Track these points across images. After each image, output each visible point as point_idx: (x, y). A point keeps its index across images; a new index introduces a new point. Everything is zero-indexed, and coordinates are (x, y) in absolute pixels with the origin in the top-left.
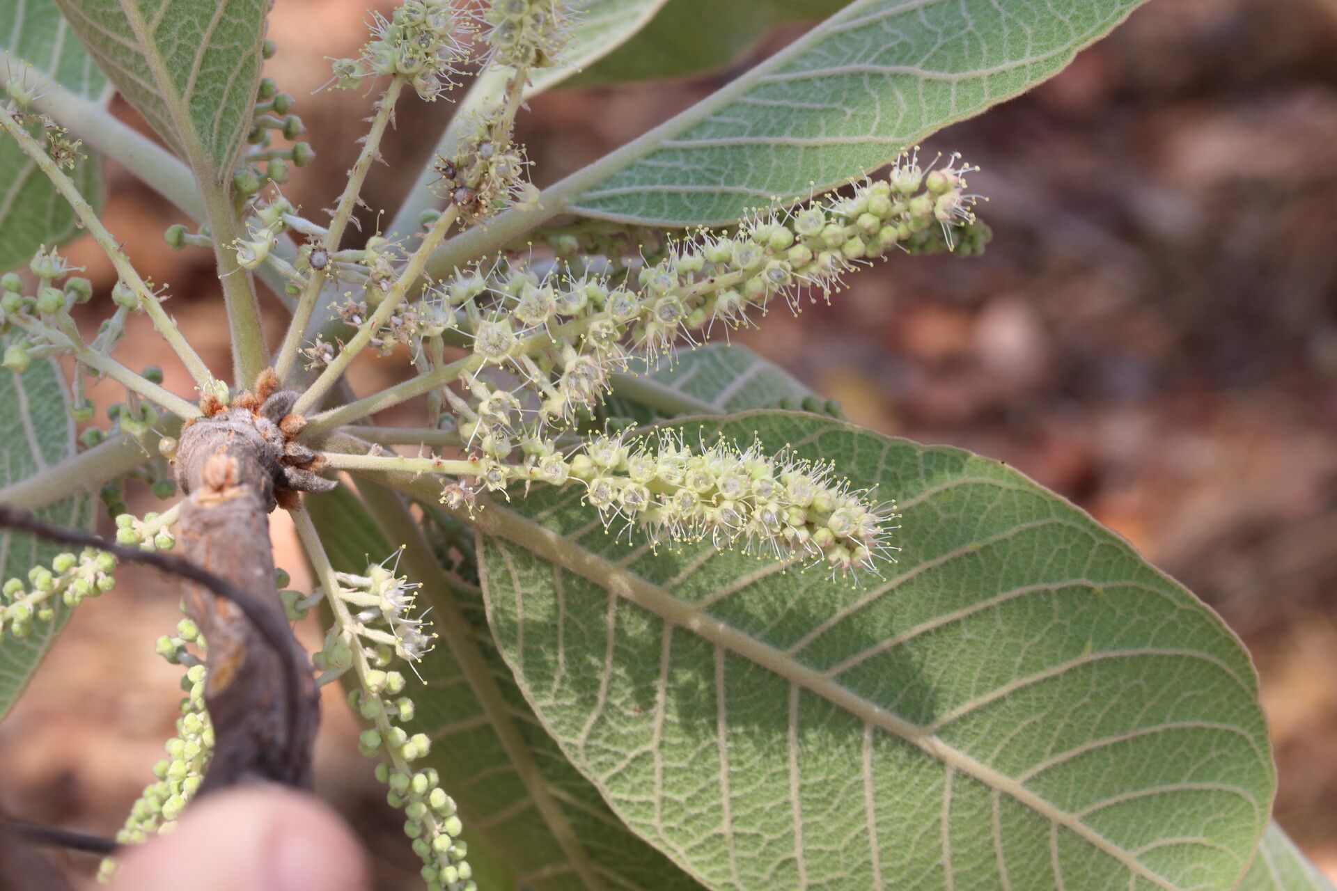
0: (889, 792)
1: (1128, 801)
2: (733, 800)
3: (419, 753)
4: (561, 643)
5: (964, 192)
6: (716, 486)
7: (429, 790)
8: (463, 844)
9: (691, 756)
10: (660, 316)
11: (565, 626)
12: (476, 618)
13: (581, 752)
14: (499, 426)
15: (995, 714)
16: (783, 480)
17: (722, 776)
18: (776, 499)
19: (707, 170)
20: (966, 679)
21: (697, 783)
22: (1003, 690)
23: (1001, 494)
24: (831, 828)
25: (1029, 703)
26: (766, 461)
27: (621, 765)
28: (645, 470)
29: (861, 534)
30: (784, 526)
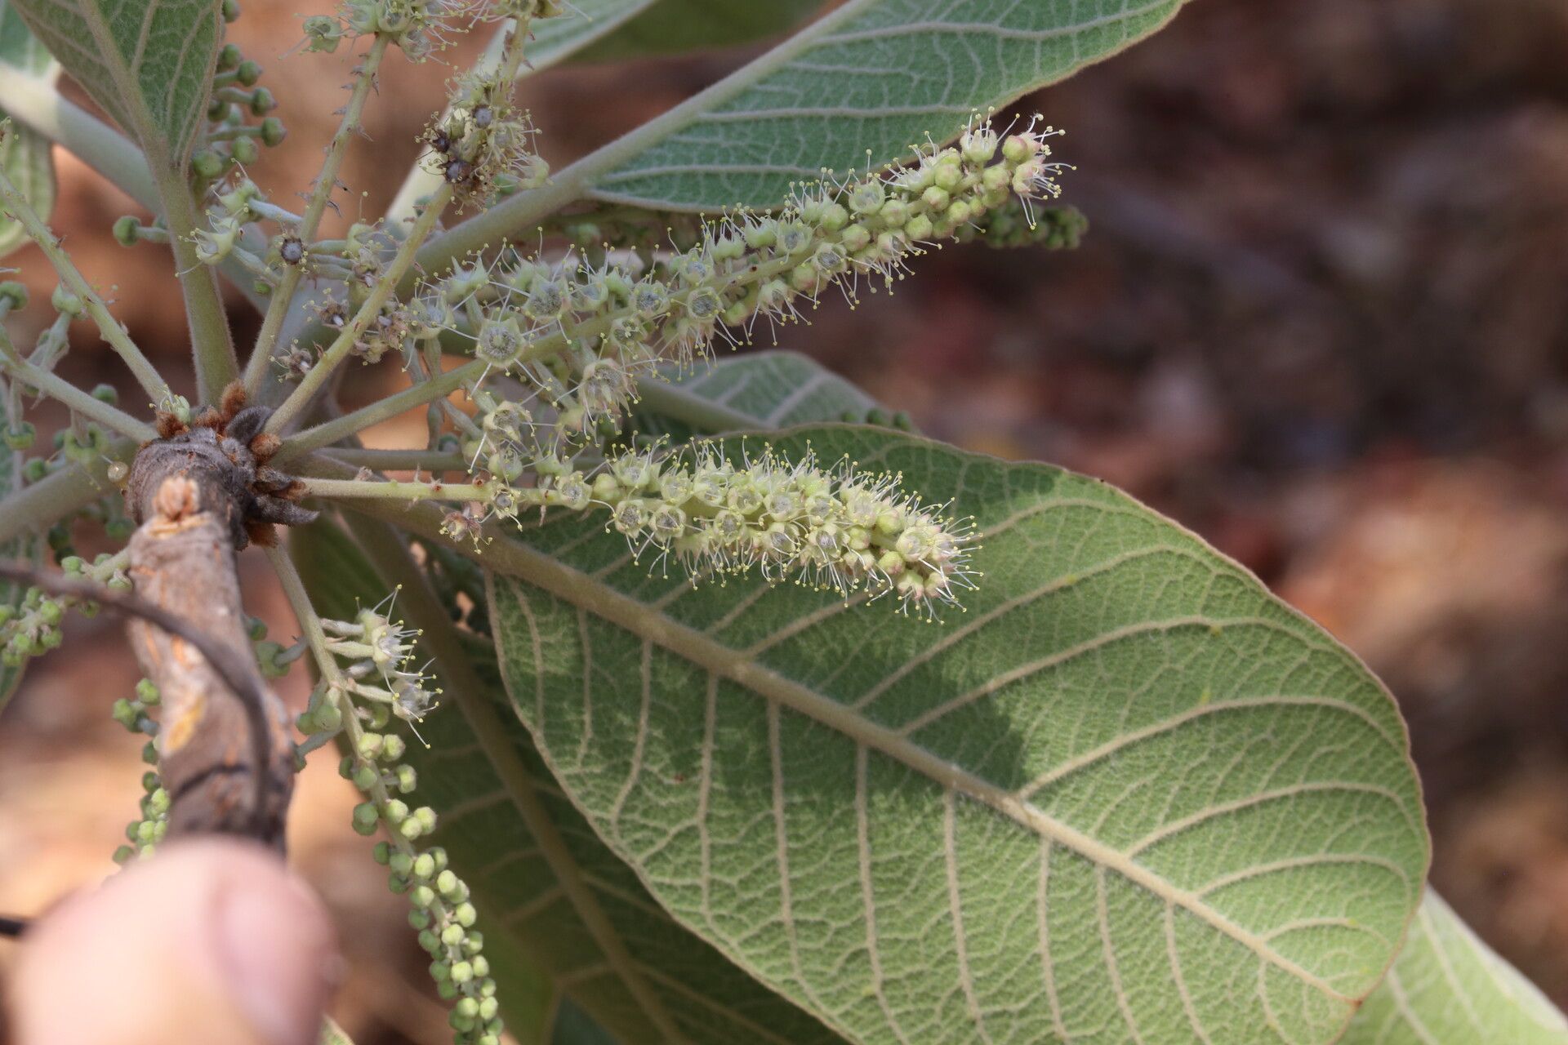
0: (976, 870)
1: (1256, 876)
2: (794, 882)
3: (424, 829)
4: (587, 699)
5: (1048, 160)
6: (763, 506)
7: (436, 873)
8: (479, 936)
9: (743, 831)
10: (694, 310)
11: (592, 680)
12: (489, 675)
13: (614, 828)
14: (507, 443)
15: (1098, 776)
16: (842, 496)
17: (780, 853)
18: (834, 519)
19: (750, 146)
20: (1063, 735)
21: (751, 863)
22: (1106, 748)
23: (1100, 517)
24: (909, 913)
25: (1137, 762)
26: (822, 475)
27: (661, 843)
28: (680, 489)
29: (936, 557)
30: (845, 551)
